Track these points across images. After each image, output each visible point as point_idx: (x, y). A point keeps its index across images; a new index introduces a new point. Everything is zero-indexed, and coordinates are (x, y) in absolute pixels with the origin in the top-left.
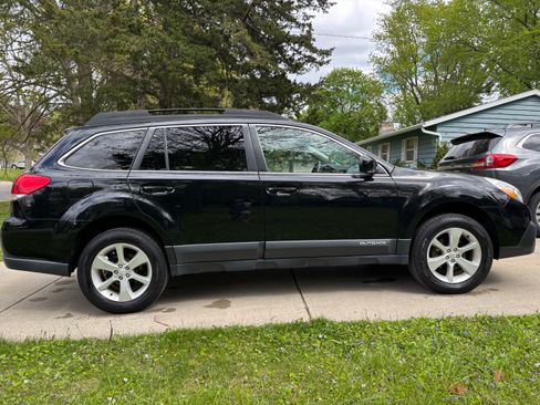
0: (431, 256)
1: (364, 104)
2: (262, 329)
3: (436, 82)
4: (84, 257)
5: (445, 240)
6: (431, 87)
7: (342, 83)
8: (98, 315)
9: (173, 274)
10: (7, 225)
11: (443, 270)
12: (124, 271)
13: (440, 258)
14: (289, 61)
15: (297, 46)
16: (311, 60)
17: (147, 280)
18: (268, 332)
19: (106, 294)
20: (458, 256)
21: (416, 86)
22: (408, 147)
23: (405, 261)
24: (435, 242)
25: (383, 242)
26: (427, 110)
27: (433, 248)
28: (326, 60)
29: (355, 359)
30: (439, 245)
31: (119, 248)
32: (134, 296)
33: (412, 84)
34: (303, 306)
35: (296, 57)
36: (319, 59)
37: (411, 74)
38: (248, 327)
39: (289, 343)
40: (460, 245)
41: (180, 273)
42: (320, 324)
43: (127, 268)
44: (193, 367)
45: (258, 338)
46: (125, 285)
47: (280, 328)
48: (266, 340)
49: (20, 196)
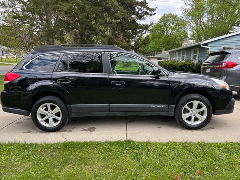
0: (184, 113)
1: (177, 31)
2: (104, 143)
3: (213, 20)
4: (34, 108)
5: (191, 106)
6: (210, 23)
7: (167, 21)
8: (40, 132)
9: (71, 116)
10: (3, 94)
11: (189, 119)
12: (51, 114)
13: (189, 113)
14: (137, 14)
15: (140, 7)
16: (147, 13)
17: (60, 119)
18: (106, 145)
19: (43, 124)
20: (196, 113)
21: (203, 22)
22: (194, 53)
23: (172, 115)
24: (186, 106)
25: (162, 106)
26: (207, 34)
27: (185, 109)
28: (153, 13)
29: (138, 160)
30: (188, 108)
31: (48, 105)
32: (55, 125)
33: (201, 22)
34: (126, 132)
35: (140, 12)
36: (150, 13)
37: (200, 17)
38: (98, 142)
39: (113, 150)
40: (198, 108)
41: (73, 116)
42: (128, 142)
43: (52, 113)
44: (71, 159)
45: (101, 147)
46: (51, 120)
47: (111, 143)
48: (104, 148)
49: (8, 82)
